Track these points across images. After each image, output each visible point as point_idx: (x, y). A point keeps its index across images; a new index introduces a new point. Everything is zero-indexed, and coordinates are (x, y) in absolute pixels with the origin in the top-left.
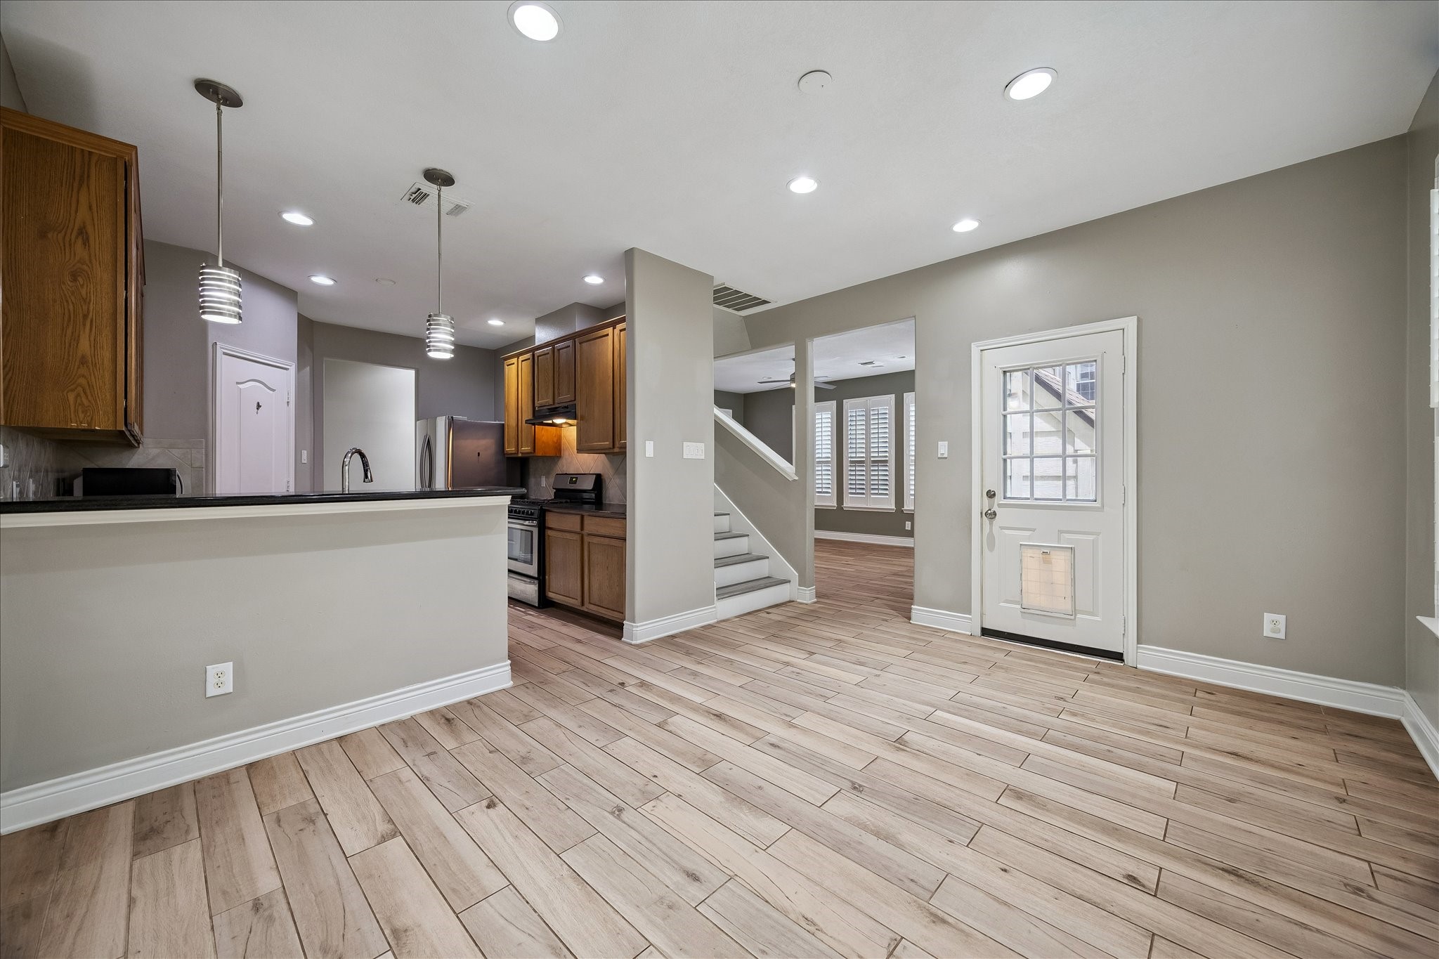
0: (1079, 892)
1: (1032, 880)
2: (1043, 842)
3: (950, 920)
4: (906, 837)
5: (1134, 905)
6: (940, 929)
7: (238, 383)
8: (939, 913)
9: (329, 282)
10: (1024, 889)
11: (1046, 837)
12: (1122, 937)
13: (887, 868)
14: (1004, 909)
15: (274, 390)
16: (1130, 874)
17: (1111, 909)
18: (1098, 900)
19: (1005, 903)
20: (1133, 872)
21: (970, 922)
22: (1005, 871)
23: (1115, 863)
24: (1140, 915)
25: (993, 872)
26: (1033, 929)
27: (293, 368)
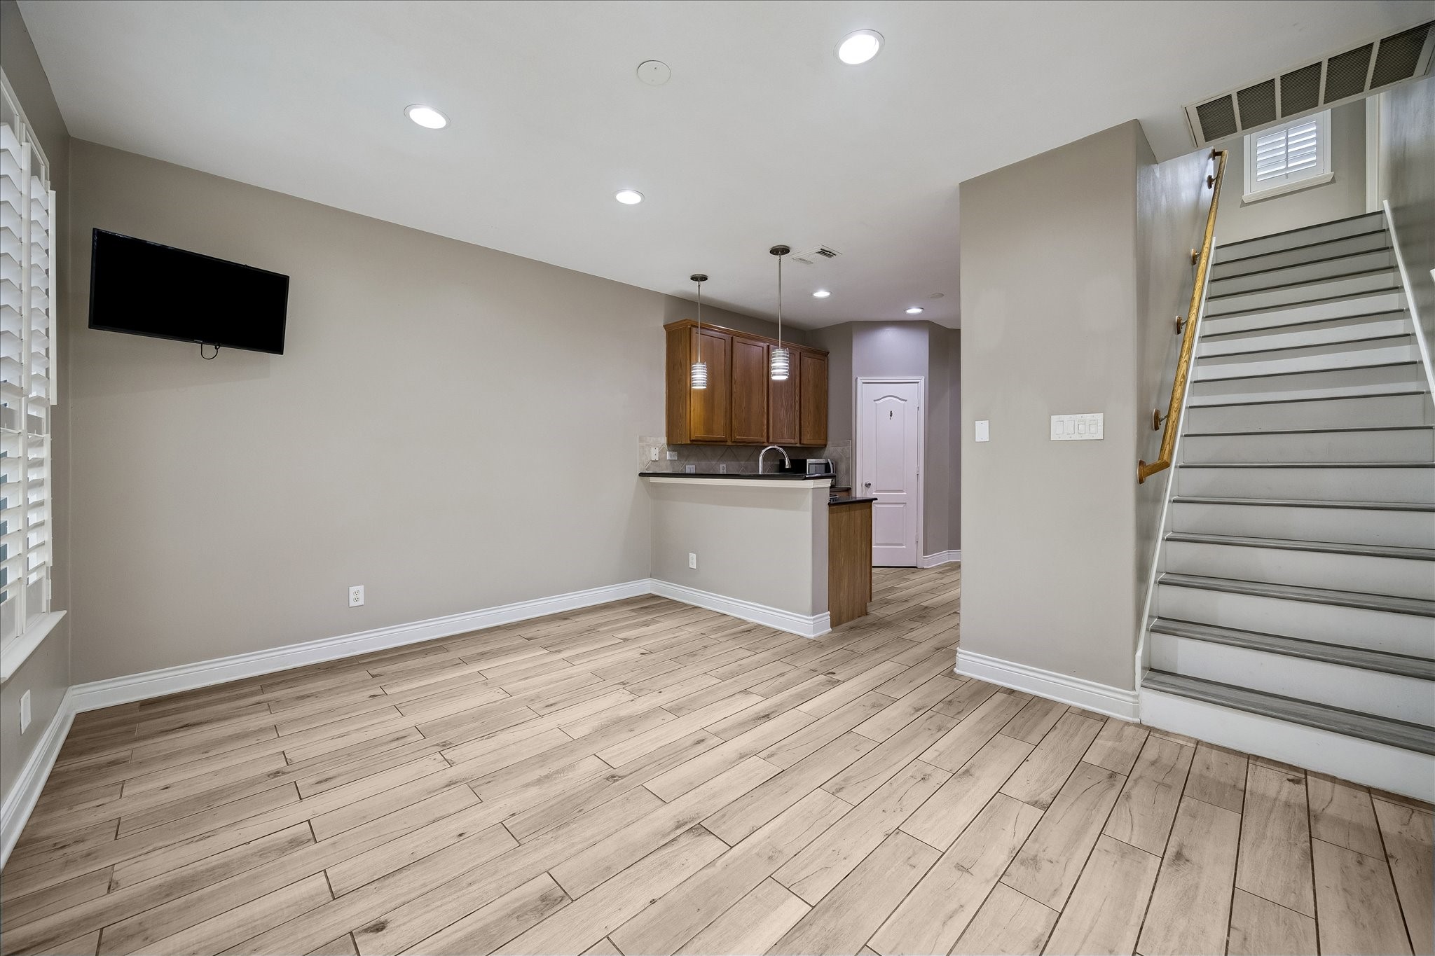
0: (405, 873)
1: (439, 848)
2: (469, 880)
3: (445, 789)
4: (533, 791)
5: (361, 906)
6: (446, 782)
7: (874, 401)
8: (455, 786)
9: (919, 311)
10: (436, 838)
11: (474, 887)
12: (353, 874)
13: (509, 773)
14: (432, 818)
15: (906, 401)
16: (384, 931)
17: (374, 885)
18: (387, 882)
19: (434, 821)
20: (384, 935)
21: (437, 797)
22: (461, 835)
23: (403, 928)
24: (352, 903)
25: (465, 827)
26: (405, 826)
27: (922, 382)
